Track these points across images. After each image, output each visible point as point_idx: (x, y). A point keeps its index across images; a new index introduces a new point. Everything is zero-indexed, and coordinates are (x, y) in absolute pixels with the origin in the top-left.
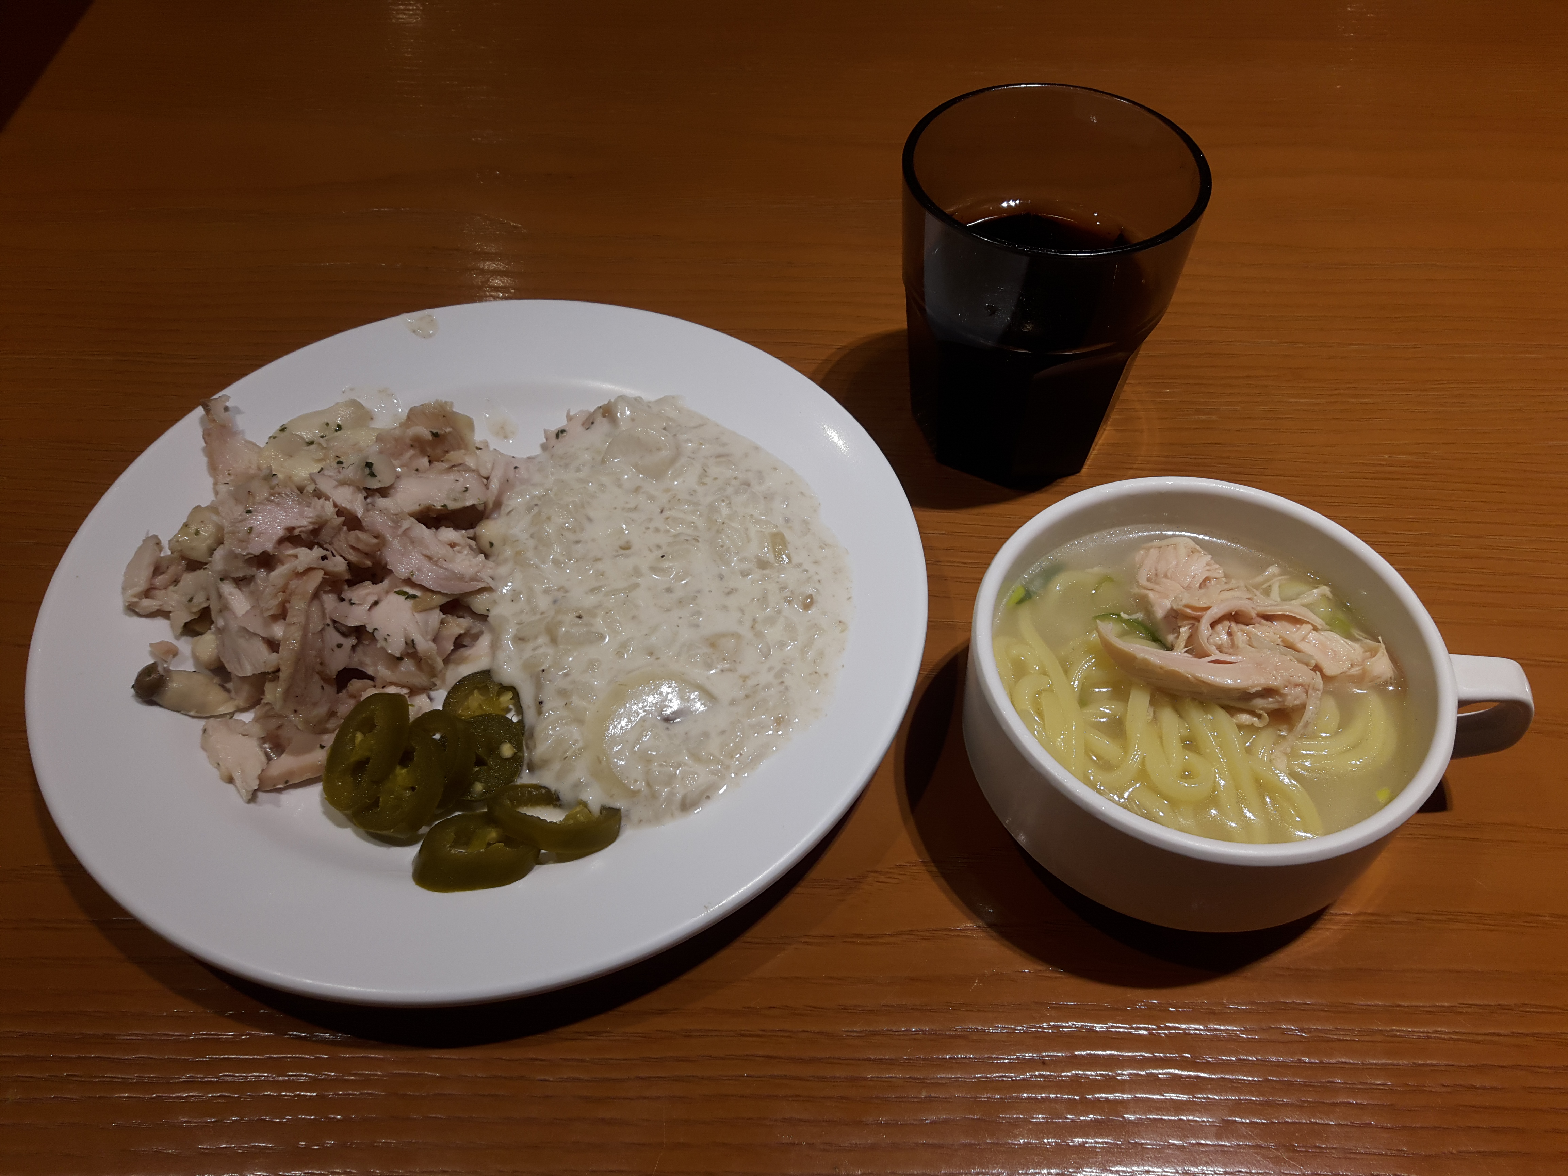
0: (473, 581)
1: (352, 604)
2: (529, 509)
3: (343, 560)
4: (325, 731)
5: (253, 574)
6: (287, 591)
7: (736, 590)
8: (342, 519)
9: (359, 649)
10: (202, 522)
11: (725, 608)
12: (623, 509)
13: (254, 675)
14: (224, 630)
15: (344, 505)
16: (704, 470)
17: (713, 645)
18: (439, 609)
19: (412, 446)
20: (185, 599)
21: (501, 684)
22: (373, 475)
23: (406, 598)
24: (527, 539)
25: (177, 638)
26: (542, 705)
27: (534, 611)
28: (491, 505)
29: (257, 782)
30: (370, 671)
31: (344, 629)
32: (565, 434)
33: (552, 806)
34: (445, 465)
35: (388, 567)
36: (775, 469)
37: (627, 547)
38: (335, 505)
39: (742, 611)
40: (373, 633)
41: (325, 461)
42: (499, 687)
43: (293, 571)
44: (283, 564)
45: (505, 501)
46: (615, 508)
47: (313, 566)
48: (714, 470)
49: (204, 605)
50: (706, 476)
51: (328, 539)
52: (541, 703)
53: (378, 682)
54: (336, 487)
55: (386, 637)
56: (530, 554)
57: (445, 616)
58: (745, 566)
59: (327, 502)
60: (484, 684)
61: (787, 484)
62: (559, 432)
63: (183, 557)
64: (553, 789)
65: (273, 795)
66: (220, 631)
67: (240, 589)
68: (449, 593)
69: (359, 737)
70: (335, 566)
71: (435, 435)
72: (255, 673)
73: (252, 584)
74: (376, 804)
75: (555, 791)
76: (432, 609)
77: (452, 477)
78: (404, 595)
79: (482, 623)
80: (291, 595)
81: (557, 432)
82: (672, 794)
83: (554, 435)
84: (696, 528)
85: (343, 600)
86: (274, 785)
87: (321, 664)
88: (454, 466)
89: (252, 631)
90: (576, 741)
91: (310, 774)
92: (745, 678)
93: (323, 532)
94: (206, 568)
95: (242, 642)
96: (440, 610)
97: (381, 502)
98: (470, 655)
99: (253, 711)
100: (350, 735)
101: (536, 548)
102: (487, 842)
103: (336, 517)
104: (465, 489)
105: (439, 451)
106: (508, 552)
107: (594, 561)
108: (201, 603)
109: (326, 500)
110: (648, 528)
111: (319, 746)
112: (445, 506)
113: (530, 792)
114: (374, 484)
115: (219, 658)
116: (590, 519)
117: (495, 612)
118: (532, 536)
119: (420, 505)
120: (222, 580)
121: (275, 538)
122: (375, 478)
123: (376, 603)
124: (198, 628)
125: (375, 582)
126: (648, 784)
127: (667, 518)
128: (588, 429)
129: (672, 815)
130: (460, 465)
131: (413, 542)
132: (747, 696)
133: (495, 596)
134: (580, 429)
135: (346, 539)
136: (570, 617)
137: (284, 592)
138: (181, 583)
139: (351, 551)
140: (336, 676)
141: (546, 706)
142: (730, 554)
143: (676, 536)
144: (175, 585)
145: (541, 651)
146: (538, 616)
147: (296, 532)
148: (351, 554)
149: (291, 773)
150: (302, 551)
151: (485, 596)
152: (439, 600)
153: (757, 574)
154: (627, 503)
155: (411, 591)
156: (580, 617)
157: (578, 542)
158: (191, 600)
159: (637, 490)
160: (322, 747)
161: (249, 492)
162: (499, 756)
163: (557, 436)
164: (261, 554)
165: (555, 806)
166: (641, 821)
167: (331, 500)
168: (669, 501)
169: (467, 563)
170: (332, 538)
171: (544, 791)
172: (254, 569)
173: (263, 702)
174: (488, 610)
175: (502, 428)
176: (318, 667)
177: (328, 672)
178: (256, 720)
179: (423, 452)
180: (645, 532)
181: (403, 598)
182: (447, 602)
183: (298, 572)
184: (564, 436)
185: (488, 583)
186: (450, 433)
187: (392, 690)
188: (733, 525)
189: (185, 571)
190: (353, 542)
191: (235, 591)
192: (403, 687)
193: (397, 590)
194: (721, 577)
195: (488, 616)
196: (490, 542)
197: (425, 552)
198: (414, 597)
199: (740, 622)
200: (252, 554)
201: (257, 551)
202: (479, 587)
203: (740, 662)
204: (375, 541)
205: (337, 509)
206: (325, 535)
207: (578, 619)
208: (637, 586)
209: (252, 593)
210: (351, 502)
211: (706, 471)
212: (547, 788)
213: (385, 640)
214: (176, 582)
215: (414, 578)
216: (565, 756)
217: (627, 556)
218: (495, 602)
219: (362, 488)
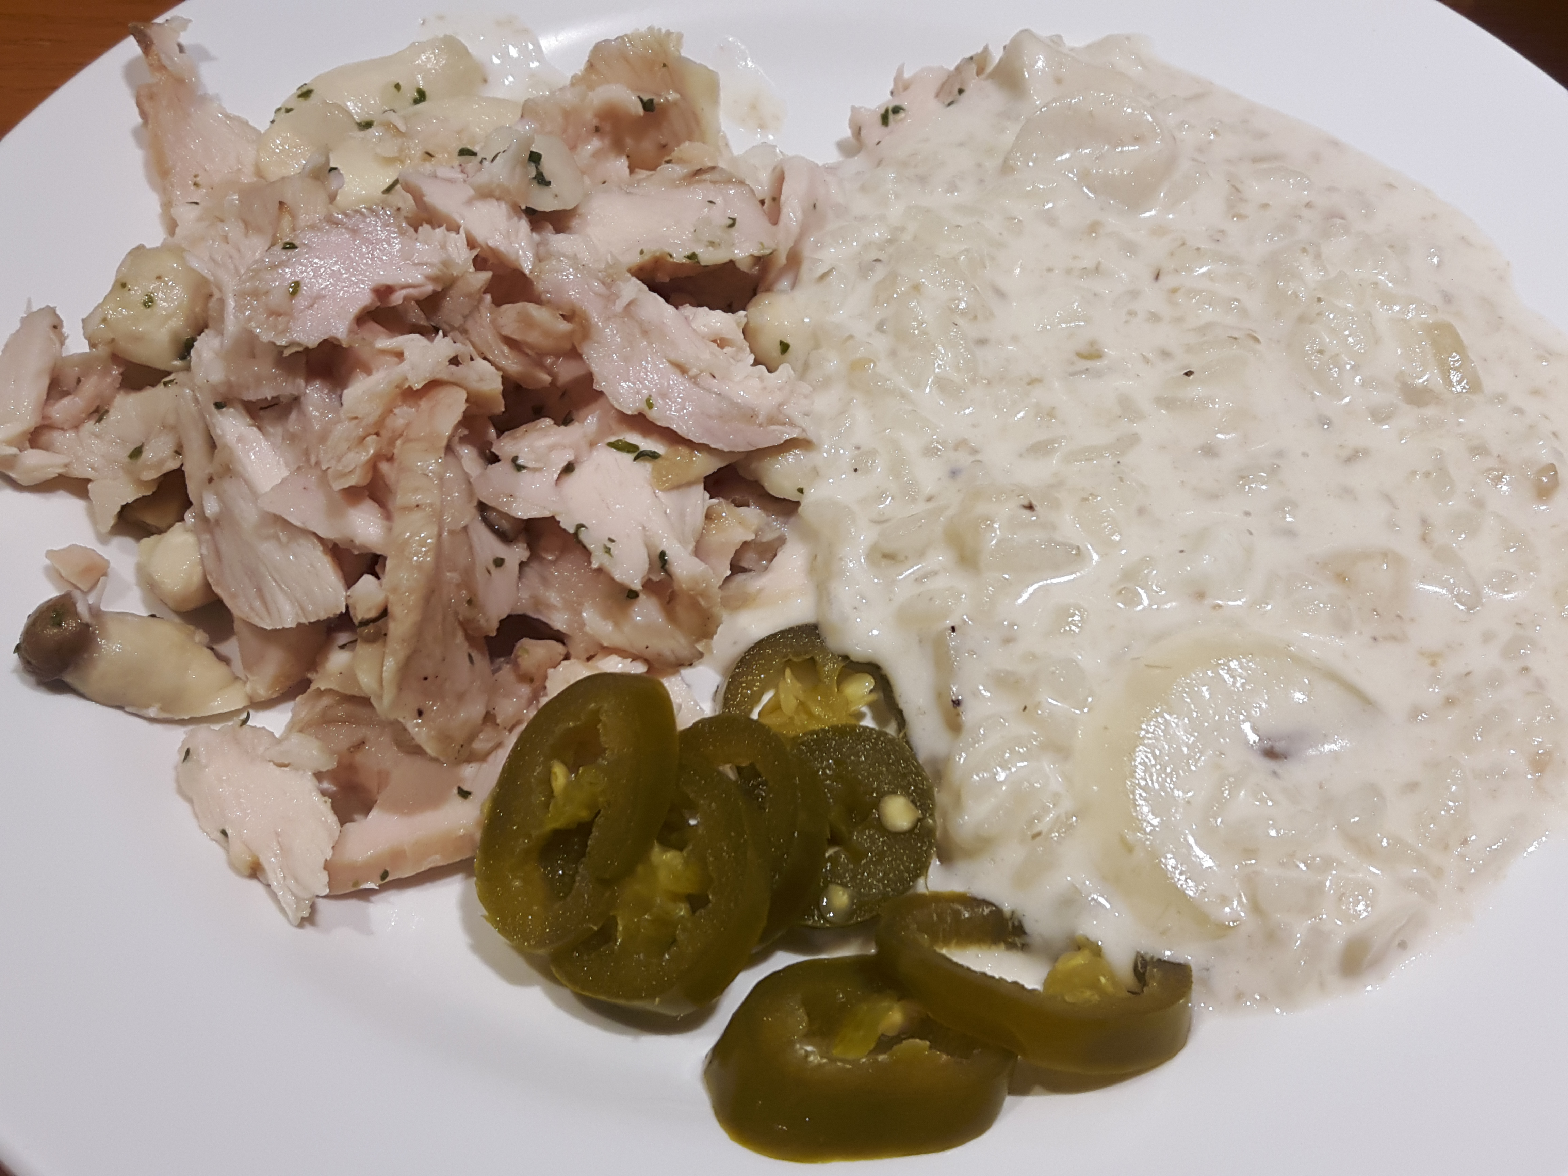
0: (774, 424)
1: (519, 468)
2: (865, 270)
3: (493, 369)
4: (473, 757)
5: (296, 393)
6: (383, 433)
7: (1366, 452)
8: (485, 276)
9: (532, 572)
10: (159, 278)
11: (1347, 493)
12: (1069, 271)
13: (299, 625)
14: (217, 522)
15: (491, 243)
16: (1234, 186)
17: (1341, 578)
18: (702, 486)
19: (597, 130)
20: (123, 454)
21: (846, 658)
22: (542, 180)
23: (635, 459)
24: (870, 335)
25: (103, 539)
26: (960, 709)
27: (909, 492)
28: (782, 260)
29: (324, 877)
30: (559, 621)
31: (505, 525)
32: (902, 115)
33: (1002, 946)
34: (676, 171)
35: (596, 387)
36: (1391, 186)
37: (1092, 353)
38: (471, 243)
39: (1388, 498)
40: (576, 534)
41: (402, 162)
42: (842, 664)
43: (397, 387)
44: (368, 371)
45: (807, 251)
46: (1050, 270)
47: (438, 376)
48: (1256, 189)
49: (172, 465)
50: (1242, 200)
51: (458, 321)
52: (957, 703)
53: (578, 646)
54: (470, 202)
55: (609, 545)
56: (884, 367)
57: (715, 501)
58: (1377, 397)
59: (453, 235)
60: (808, 657)
61: (1424, 219)
62: (887, 111)
63: (116, 358)
64: (1007, 907)
65: (353, 904)
66: (207, 524)
67: (260, 429)
68: (726, 450)
69: (560, 776)
70: (481, 380)
71: (648, 106)
72: (303, 620)
73: (293, 416)
74: (606, 934)
75: (1013, 913)
76: (689, 484)
77: (698, 194)
78: (628, 452)
79: (780, 519)
80: (392, 442)
81: (883, 111)
82: (1318, 936)
83: (878, 119)
84: (1244, 312)
85: (493, 459)
86: (356, 884)
87: (470, 602)
88: (699, 172)
89: (298, 523)
90: (1056, 798)
91: (438, 857)
92: (1434, 658)
93: (448, 303)
94: (171, 381)
95: (269, 550)
96: (706, 488)
97: (559, 242)
98: (760, 591)
99: (290, 705)
100: (538, 770)
101: (893, 353)
102: (879, 1033)
103: (472, 269)
104: (730, 222)
105: (648, 146)
106: (833, 363)
107: (1029, 384)
108: (162, 462)
109: (448, 230)
110: (1132, 313)
111: (455, 791)
112: (692, 256)
113: (957, 914)
114: (545, 202)
115: (207, 586)
116: (1000, 294)
117: (813, 497)
118: (880, 327)
119: (642, 252)
120: (219, 406)
121: (354, 310)
122: (546, 189)
123: (569, 469)
124: (150, 519)
125: (565, 420)
126: (1256, 908)
127: (1174, 291)
128: (949, 104)
129: (1322, 985)
130: (713, 168)
131: (645, 333)
132: (1450, 702)
133: (817, 458)
134: (934, 105)
135: (493, 321)
136: (1008, 509)
137: (377, 434)
138: (114, 416)
139: (506, 349)
140: (498, 630)
141: (969, 715)
142: (1341, 369)
143: (1203, 329)
144: (99, 420)
145: (940, 583)
146: (921, 507)
147: (397, 299)
148: (507, 358)
149: (397, 856)
150: (412, 343)
151: (791, 458)
152: (705, 465)
153: (1408, 416)
154: (1075, 257)
155: (645, 444)
156: (1030, 507)
157: (982, 342)
158: (137, 453)
159: (1094, 228)
160: (464, 794)
161: (281, 203)
162: (881, 827)
163: (885, 119)
164: (320, 344)
165: (1011, 946)
166: (1239, 996)
167: (462, 231)
168: (1172, 254)
169: (755, 383)
170: (465, 317)
171: (986, 911)
172: (301, 382)
173: (313, 687)
174: (801, 491)
175: (754, 107)
176: (464, 611)
177: (482, 622)
178: (297, 727)
179: (618, 147)
180: (1126, 322)
181: (629, 457)
182: (720, 469)
183: (410, 387)
184: (902, 120)
185: (804, 430)
186: (675, 103)
187: (614, 665)
188: (1340, 303)
189: (119, 389)
190: (511, 329)
191: (252, 433)
192: (635, 658)
193: (613, 439)
194: (1324, 421)
195: (798, 503)
196: (781, 343)
197: (673, 356)
198: (653, 456)
199: (1391, 525)
200: (299, 344)
201: (312, 340)
202: (787, 437)
203: (1412, 620)
204: (564, 326)
205: (475, 253)
206: (452, 308)
207: (1027, 513)
208: (1134, 439)
209: (292, 438)
210: (507, 236)
211: (1237, 190)
212: (992, 904)
213: (608, 551)
214: (99, 413)
215: (653, 415)
216: (1035, 831)
217: (1098, 374)
218: (816, 472)
219: (523, 207)
